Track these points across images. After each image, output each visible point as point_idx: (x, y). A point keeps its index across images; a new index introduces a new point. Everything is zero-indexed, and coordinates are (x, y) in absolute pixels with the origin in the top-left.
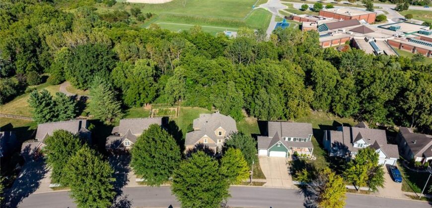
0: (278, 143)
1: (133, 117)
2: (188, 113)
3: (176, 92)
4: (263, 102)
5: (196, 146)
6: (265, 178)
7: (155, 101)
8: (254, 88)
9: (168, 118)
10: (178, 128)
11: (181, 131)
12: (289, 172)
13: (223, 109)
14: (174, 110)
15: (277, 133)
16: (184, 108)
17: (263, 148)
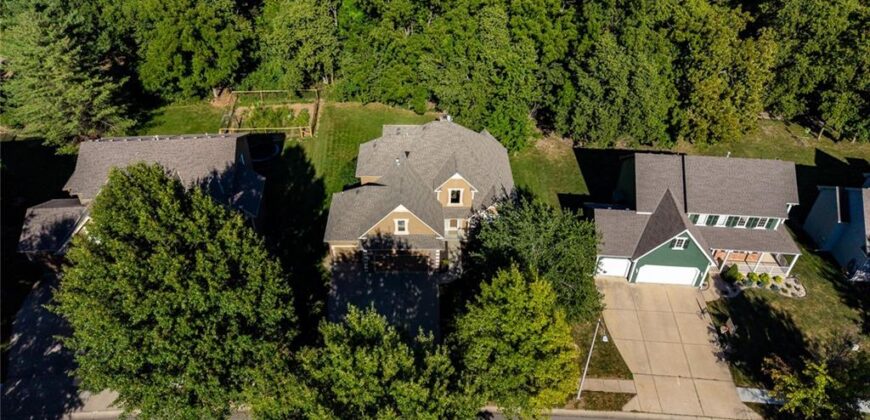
0: (677, 237)
1: (173, 131)
2: (349, 120)
3: (307, 49)
4: (604, 83)
5: (364, 243)
6: (628, 375)
7: (246, 82)
8: (573, 33)
9: (282, 136)
10: (313, 172)
11: (320, 182)
12: (718, 349)
13: (465, 110)
14: (305, 112)
15: (668, 196)
16: (338, 105)
17: (616, 253)
